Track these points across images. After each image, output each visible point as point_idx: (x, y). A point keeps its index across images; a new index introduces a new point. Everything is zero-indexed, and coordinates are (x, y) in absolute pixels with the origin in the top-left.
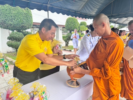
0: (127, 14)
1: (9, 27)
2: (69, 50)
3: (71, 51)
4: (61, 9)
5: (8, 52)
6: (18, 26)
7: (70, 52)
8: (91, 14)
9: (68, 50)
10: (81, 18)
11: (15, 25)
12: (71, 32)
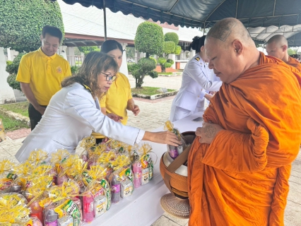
0: (268, 19)
1: (10, 43)
2: (144, 96)
3: (149, 98)
4: (132, 4)
5: (6, 102)
6: (32, 41)
7: (147, 100)
8: (194, 16)
9: (142, 97)
10: (173, 25)
11: (25, 38)
12: (147, 56)
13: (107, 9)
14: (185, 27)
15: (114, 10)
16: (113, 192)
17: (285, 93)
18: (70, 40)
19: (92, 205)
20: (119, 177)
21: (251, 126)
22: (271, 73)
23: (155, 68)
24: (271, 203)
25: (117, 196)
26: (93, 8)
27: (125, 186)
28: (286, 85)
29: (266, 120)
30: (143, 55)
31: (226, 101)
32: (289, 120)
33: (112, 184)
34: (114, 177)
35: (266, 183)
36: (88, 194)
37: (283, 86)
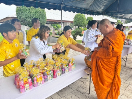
1: (28, 24)
4: (72, 8)
12: (78, 27)
13: (63, 10)
14: (94, 15)
15: (65, 11)
16: (62, 71)
17: (117, 38)
18: (48, 22)
19: (56, 73)
20: (64, 66)
21: (108, 45)
22: (115, 33)
23: (81, 32)
24: (115, 69)
25: (64, 72)
26: (57, 11)
27: (66, 69)
28: (118, 36)
29: (112, 44)
30: (77, 27)
31: (104, 41)
32: (118, 44)
33: (62, 68)
34: (63, 66)
35: (114, 63)
36: (56, 69)
37: (117, 36)
